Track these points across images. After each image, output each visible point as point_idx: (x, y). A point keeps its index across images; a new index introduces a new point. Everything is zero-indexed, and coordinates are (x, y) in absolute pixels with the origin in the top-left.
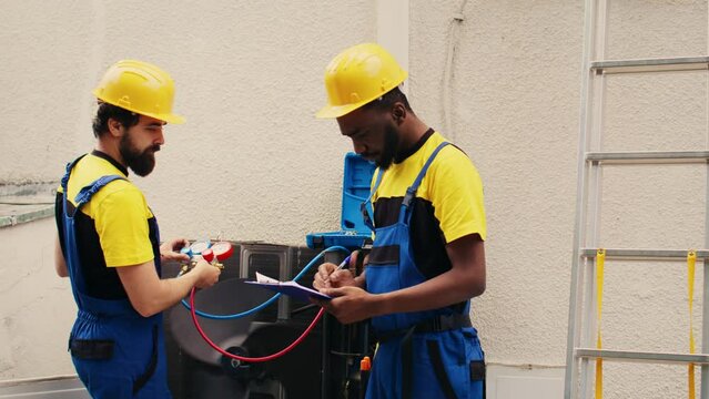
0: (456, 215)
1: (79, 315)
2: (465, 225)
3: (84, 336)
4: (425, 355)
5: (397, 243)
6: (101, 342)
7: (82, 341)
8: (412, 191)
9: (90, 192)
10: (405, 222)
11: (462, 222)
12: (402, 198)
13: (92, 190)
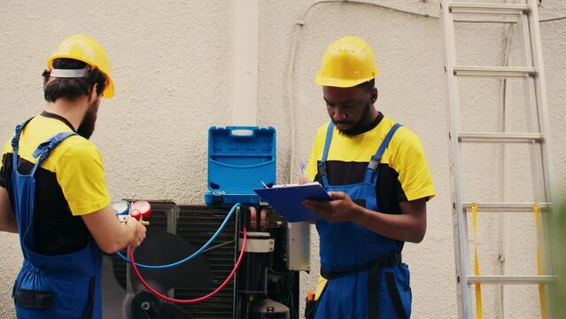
0: (418, 180)
1: (24, 265)
2: (425, 189)
3: (28, 286)
4: (384, 284)
5: (363, 198)
6: (42, 292)
7: (24, 291)
8: (377, 158)
9: (47, 148)
10: (372, 182)
11: (424, 186)
12: (367, 163)
13: (50, 146)
